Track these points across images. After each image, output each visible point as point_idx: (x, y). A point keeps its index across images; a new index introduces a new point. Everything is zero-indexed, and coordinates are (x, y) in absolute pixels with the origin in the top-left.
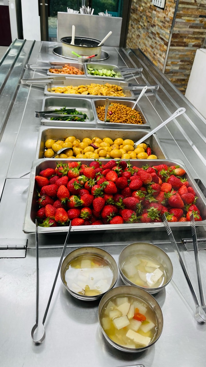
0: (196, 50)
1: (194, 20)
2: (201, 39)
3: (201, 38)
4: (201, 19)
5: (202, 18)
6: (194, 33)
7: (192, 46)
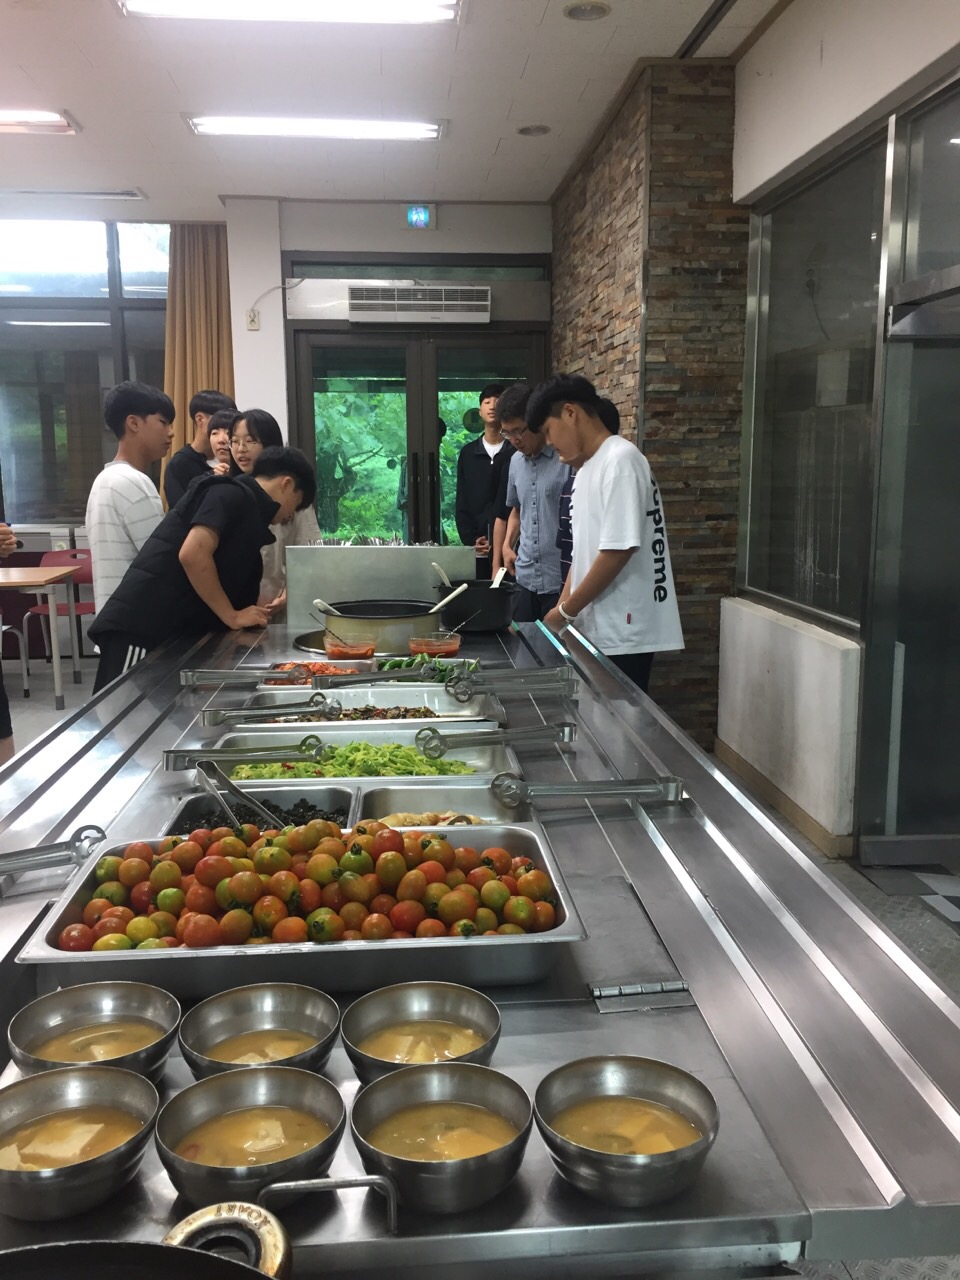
0: (719, 602)
1: (694, 529)
2: (725, 572)
3: (725, 569)
4: (710, 523)
5: (714, 522)
6: (701, 560)
7: (704, 591)
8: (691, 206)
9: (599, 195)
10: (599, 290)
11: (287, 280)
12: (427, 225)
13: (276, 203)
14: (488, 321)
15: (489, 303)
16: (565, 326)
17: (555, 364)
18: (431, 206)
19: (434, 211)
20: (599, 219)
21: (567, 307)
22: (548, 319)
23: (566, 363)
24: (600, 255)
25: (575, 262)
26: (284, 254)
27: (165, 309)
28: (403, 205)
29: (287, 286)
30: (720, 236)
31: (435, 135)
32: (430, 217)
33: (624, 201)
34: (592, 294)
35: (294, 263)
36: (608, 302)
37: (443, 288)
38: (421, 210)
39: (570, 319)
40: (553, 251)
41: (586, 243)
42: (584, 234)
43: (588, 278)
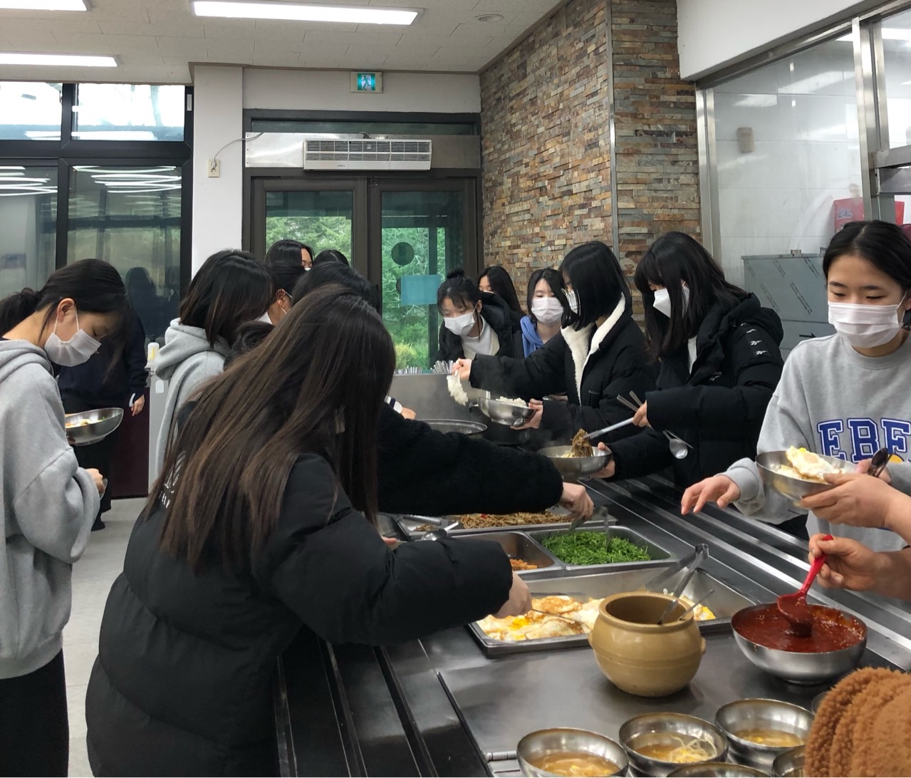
8: (647, 81)
9: (543, 69)
10: (548, 146)
11: (247, 133)
12: (374, 89)
13: (241, 68)
14: (429, 169)
15: (430, 153)
16: (501, 173)
17: (488, 205)
18: (378, 74)
19: (379, 79)
20: (544, 88)
21: (503, 157)
22: (478, 167)
23: (503, 205)
24: (549, 117)
25: (513, 121)
26: (245, 111)
29: (246, 139)
30: (672, 105)
32: (377, 83)
33: (579, 76)
34: (539, 149)
35: (254, 119)
36: (562, 156)
37: (391, 141)
38: (368, 77)
39: (508, 168)
40: (482, 111)
41: (528, 107)
42: (525, 100)
43: (532, 134)
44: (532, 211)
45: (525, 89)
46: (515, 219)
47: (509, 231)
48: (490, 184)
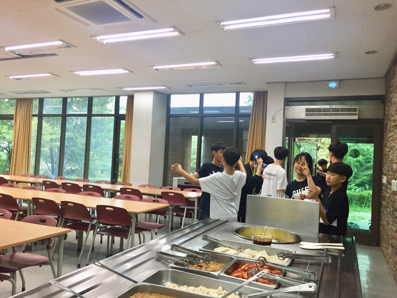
11: (286, 107)
12: (335, 87)
13: (284, 84)
14: (357, 119)
15: (358, 112)
16: (388, 120)
17: (385, 134)
18: (338, 81)
19: (338, 83)
21: (388, 114)
22: (383, 118)
23: (388, 134)
25: (391, 97)
26: (285, 99)
27: (250, 117)
28: (327, 82)
29: (285, 108)
31: (333, 57)
32: (337, 85)
35: (288, 102)
37: (340, 108)
38: (334, 83)
39: (389, 118)
40: (385, 94)
41: (394, 90)
42: (394, 87)
43: (395, 102)
44: (393, 136)
45: (394, 83)
46: (390, 139)
47: (388, 145)
48: (385, 125)
